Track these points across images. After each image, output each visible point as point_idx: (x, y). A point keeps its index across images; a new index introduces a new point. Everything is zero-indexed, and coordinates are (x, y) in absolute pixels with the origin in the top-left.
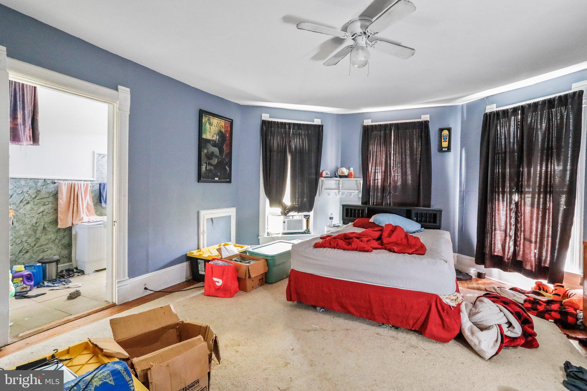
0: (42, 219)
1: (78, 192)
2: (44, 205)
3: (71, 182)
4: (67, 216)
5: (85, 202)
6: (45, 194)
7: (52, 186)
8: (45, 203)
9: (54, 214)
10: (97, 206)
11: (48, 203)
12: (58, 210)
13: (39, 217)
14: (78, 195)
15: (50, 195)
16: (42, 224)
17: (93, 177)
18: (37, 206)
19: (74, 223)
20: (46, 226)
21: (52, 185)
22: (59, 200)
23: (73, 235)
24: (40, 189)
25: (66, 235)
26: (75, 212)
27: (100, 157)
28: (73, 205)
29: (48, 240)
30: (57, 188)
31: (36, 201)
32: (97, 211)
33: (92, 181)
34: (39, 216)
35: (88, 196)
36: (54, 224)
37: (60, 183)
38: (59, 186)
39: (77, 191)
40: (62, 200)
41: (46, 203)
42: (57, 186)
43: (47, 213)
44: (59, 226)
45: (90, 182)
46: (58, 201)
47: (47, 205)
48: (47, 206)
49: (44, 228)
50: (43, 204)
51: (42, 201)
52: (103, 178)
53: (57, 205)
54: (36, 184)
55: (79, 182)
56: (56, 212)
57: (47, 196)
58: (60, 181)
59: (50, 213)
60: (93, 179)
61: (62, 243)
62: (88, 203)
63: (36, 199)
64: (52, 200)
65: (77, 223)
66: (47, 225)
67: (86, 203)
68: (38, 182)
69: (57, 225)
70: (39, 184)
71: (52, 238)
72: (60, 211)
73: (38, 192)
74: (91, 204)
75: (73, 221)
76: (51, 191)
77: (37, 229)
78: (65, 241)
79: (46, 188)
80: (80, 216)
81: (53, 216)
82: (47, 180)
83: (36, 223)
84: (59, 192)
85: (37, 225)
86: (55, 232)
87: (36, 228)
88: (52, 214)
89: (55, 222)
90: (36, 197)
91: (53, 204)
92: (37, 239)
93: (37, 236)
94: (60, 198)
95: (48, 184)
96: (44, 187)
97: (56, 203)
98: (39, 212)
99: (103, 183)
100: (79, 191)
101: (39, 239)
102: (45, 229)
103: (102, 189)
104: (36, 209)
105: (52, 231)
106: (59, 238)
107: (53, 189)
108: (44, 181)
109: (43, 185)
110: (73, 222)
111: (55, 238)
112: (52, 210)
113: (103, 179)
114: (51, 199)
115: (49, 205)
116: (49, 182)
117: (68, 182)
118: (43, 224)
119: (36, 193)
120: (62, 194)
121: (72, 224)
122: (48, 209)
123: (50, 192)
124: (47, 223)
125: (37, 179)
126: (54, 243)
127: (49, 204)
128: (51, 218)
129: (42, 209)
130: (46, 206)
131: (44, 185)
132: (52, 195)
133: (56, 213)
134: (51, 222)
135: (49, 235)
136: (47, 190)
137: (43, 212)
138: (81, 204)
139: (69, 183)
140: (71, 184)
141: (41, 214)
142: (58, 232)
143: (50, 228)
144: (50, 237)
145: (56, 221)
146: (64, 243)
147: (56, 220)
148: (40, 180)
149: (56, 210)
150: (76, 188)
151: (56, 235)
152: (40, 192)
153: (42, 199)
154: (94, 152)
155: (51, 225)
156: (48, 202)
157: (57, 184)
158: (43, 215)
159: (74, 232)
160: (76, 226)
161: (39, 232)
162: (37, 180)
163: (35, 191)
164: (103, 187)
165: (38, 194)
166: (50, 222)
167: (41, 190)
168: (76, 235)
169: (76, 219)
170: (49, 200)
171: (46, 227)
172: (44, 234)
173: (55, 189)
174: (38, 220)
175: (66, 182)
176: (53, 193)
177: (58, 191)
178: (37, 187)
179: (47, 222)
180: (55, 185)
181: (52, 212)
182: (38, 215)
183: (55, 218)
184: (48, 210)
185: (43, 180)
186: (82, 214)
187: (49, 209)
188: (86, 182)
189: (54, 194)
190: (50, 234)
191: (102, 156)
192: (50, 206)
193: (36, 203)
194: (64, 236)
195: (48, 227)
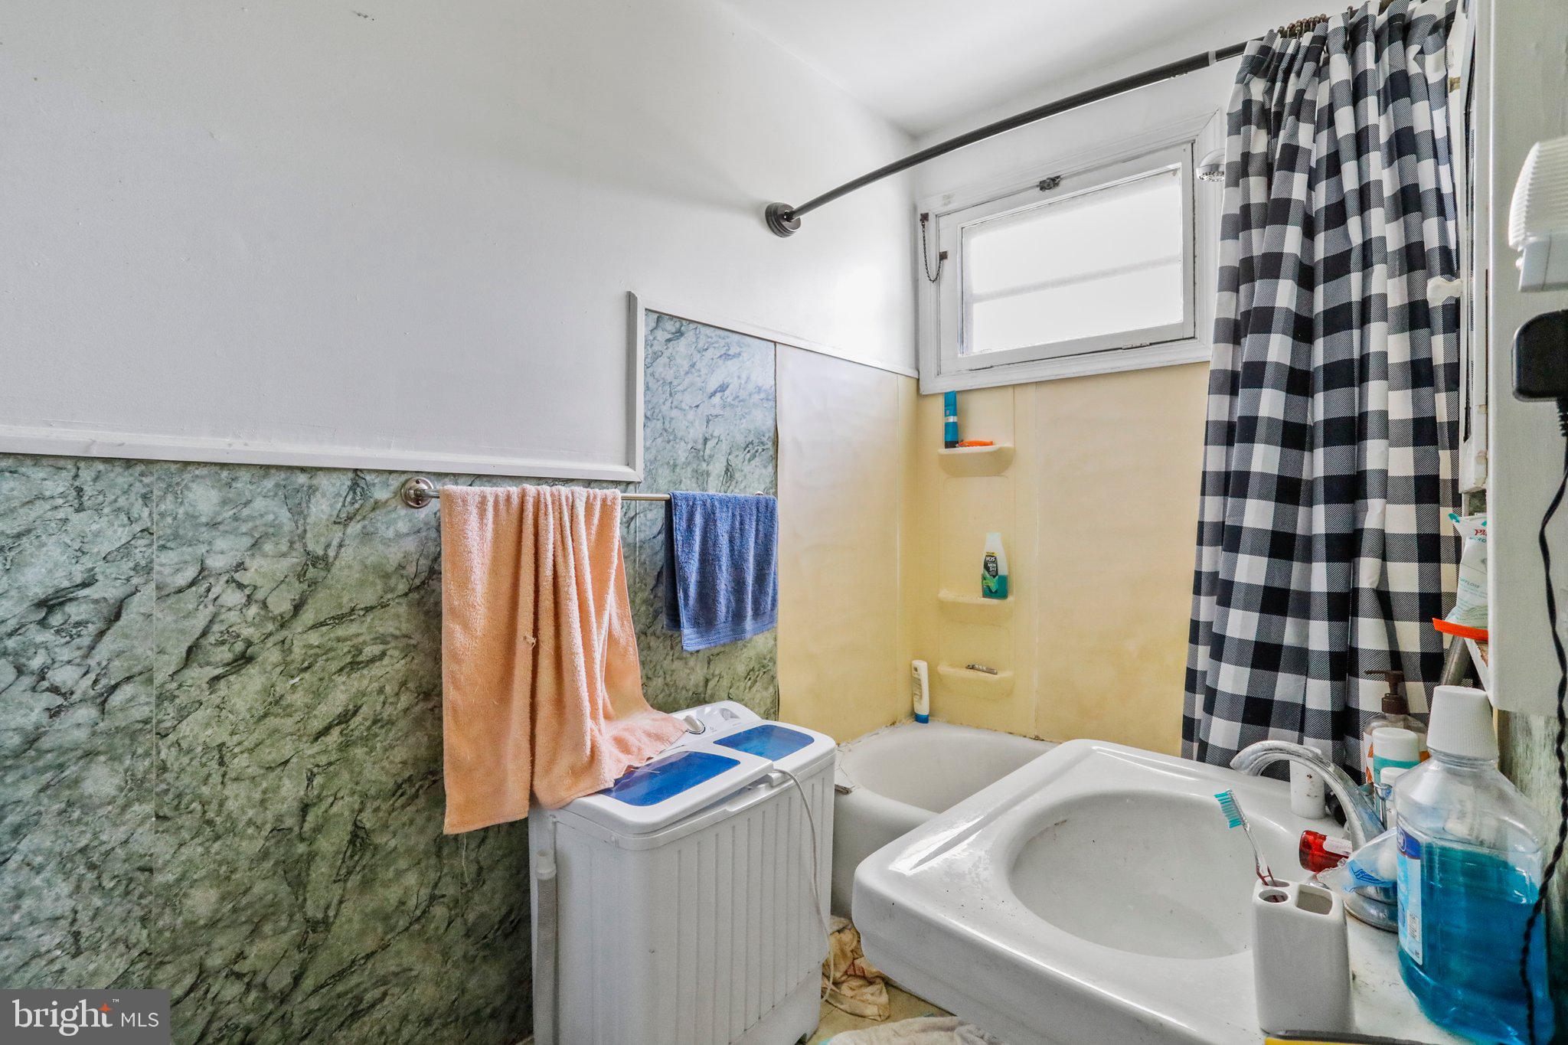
0: (346, 776)
1: (560, 560)
2: (354, 665)
3: (514, 490)
4: (496, 737)
5: (599, 627)
6: (362, 584)
7: (403, 519)
8: (361, 652)
9: (419, 722)
10: (649, 648)
11: (377, 649)
12: (440, 694)
13: (323, 760)
14: (561, 580)
15: (392, 590)
16: (343, 808)
17: (630, 462)
18: (307, 675)
19: (542, 795)
20: (368, 820)
21: (403, 511)
22: (448, 623)
23: (541, 883)
24: (328, 546)
25: (489, 862)
26: (545, 711)
27: (662, 336)
28: (530, 657)
29: (386, 918)
30: (433, 534)
31: (303, 639)
32: (650, 674)
33: (623, 487)
34: (325, 752)
35: (611, 598)
36: (421, 802)
37: (449, 499)
38: (445, 519)
39: (550, 555)
40: (466, 627)
41: (370, 651)
42: (434, 523)
43: (375, 722)
44: (453, 823)
45: (617, 493)
46: (440, 630)
47: (372, 660)
48: (377, 670)
49: (359, 838)
50: (349, 659)
51: (339, 640)
52: (675, 466)
53: (436, 657)
54: (298, 512)
55: (564, 490)
56: (432, 710)
57: (369, 597)
58: (451, 487)
59: (391, 722)
60: (630, 470)
61: (471, 917)
62: (611, 638)
63: (298, 626)
64: (405, 627)
65: (563, 794)
66: (377, 810)
67: (604, 632)
68: (312, 490)
69: (438, 801)
70: (321, 509)
71: (412, 902)
72: (455, 711)
73: (312, 572)
74: (627, 635)
75: (532, 773)
76: (394, 555)
77: (311, 857)
78: (486, 905)
79: (366, 536)
80: (579, 745)
81: (412, 740)
82: (368, 478)
83: (305, 808)
84: (445, 566)
85: (307, 826)
86: (426, 853)
87: (301, 848)
88: (403, 724)
89: (427, 783)
90: (298, 608)
91: (408, 651)
92: (313, 925)
93: (313, 911)
94: (452, 610)
95: (377, 505)
96: (355, 528)
97: (427, 645)
98: (316, 725)
99: (687, 499)
100: (565, 556)
101: (320, 925)
102: (364, 846)
103: (679, 537)
104: (299, 699)
105: (409, 851)
106: (450, 890)
107: (410, 545)
108: (353, 488)
109: (343, 515)
110: (536, 783)
111: (425, 892)
112: (405, 700)
113: (678, 470)
114: (398, 619)
115: (386, 661)
116: (381, 494)
117: (501, 490)
118: (346, 813)
119: (301, 576)
120: (464, 583)
121: (533, 799)
122: (381, 691)
123: (390, 569)
124: (375, 798)
125: (303, 469)
126: (421, 932)
127: (383, 654)
128: (400, 754)
129: (337, 700)
130: (365, 672)
131: (350, 518)
132: (402, 587)
133: (429, 716)
134: (399, 786)
135: (386, 884)
136: (372, 554)
137: (344, 718)
138: (581, 650)
139: (508, 498)
140: (515, 501)
141: (336, 732)
142: (445, 851)
143: (394, 834)
144: (393, 894)
145: (433, 773)
146: (482, 916)
147: (433, 766)
148: (323, 481)
149: (430, 693)
150: (547, 531)
151: (433, 875)
152: (328, 567)
153: (339, 619)
154: (631, 299)
155: (403, 807)
156: (382, 639)
157: (434, 505)
158: (345, 746)
159: (540, 869)
160: (561, 816)
161: (321, 871)
162: (302, 479)
163: (295, 559)
164: (684, 524)
165: (313, 583)
166: (391, 785)
167: (331, 553)
168: (555, 887)
169: (552, 762)
170: (389, 627)
171: (368, 825)
172: (355, 880)
173: (423, 544)
174: (318, 781)
175: (489, 490)
176: (411, 570)
177: (440, 553)
178: (305, 531)
179: (372, 792)
180: (423, 514)
181: (406, 710)
182: (317, 747)
183: (423, 752)
184: (382, 698)
185: (346, 481)
186: (589, 723)
187: (388, 689)
188: (599, 492)
189: (417, 582)
190: (399, 874)
191: (670, 326)
192: (394, 666)
193: (298, 652)
194: (480, 869)
195: (385, 826)
